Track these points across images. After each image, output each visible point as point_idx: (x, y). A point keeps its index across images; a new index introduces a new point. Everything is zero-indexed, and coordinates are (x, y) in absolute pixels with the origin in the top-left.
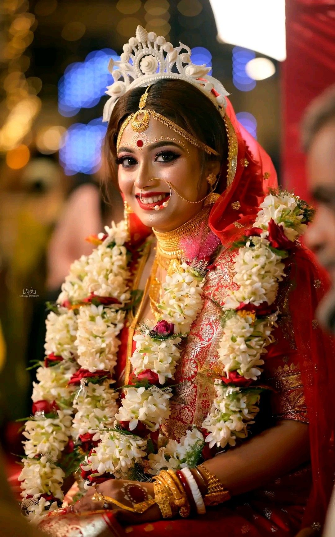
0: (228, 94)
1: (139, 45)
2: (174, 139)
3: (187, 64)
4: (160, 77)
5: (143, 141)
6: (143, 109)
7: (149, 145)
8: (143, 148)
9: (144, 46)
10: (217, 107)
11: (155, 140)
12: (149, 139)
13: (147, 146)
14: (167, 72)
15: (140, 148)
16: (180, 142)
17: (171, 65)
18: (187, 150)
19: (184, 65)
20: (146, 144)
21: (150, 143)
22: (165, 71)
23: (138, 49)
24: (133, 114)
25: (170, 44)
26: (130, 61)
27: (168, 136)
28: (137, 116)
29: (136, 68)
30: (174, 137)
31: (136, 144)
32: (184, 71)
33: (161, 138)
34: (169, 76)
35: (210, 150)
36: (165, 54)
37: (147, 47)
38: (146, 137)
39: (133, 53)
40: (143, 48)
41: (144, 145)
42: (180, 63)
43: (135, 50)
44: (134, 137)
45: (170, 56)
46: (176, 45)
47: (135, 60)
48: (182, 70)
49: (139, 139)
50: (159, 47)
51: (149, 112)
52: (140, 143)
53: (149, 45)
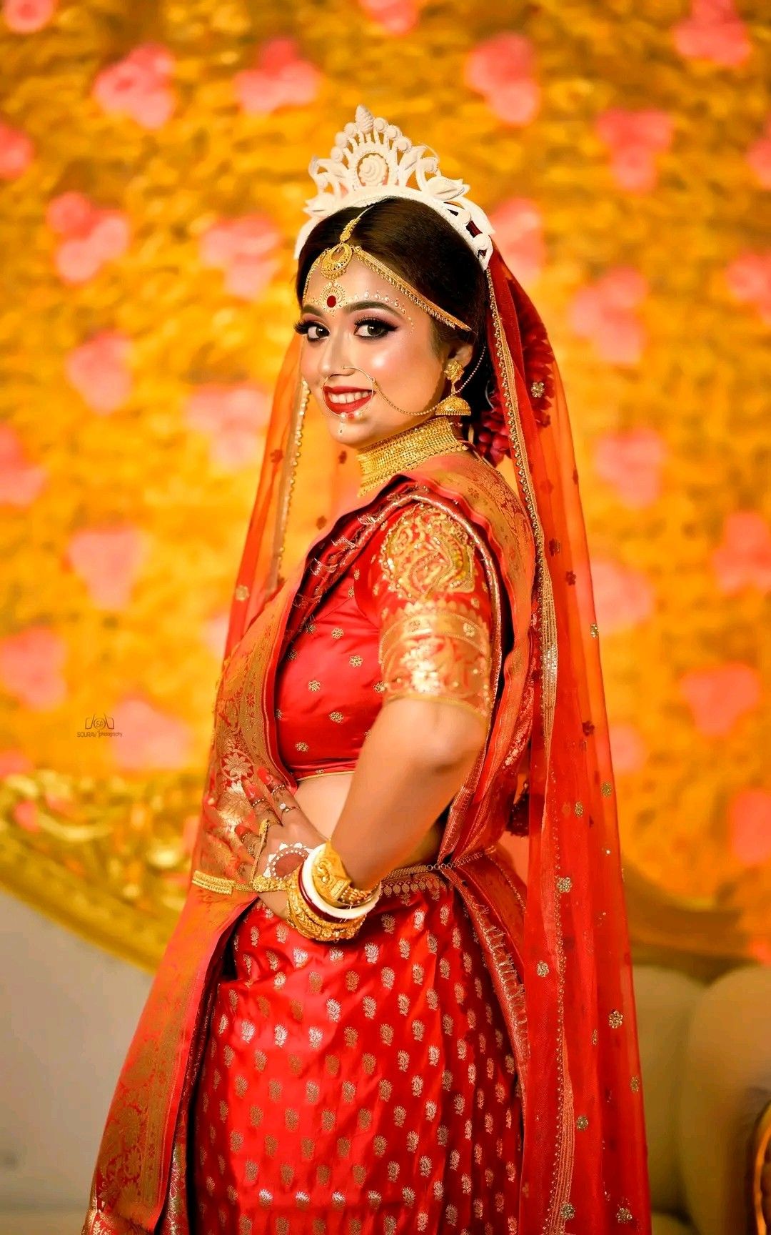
1: (359, 136)
2: (386, 299)
3: (433, 175)
4: (388, 195)
5: (336, 297)
6: (345, 242)
7: (347, 305)
8: (337, 310)
9: (368, 138)
10: (476, 254)
11: (357, 297)
12: (346, 296)
13: (343, 306)
14: (401, 186)
15: (331, 308)
16: (396, 305)
17: (407, 174)
18: (410, 319)
19: (429, 176)
20: (341, 304)
21: (347, 301)
22: (398, 184)
23: (358, 143)
24: (329, 250)
25: (409, 140)
26: (345, 162)
27: (377, 292)
28: (334, 253)
29: (353, 173)
30: (387, 296)
31: (325, 302)
32: (427, 186)
33: (366, 295)
34: (403, 194)
35: (452, 321)
37: (373, 140)
38: (342, 292)
39: (350, 147)
40: (366, 141)
41: (337, 305)
42: (421, 172)
43: (354, 144)
44: (326, 289)
45: (407, 159)
46: (417, 142)
47: (353, 160)
48: (424, 185)
49: (331, 295)
50: (391, 143)
51: (353, 249)
52: (332, 301)
53: (377, 137)
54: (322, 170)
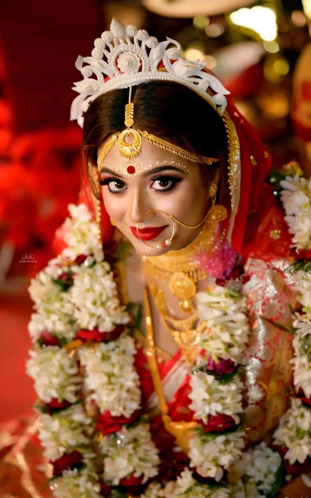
0: (228, 93)
1: (114, 40)
2: (172, 163)
3: (176, 60)
4: (144, 78)
5: (135, 167)
6: (131, 127)
7: (143, 172)
8: (135, 175)
9: (121, 41)
10: (215, 107)
11: (151, 166)
12: (142, 165)
13: (141, 173)
14: (153, 71)
15: (131, 175)
16: (180, 165)
17: (156, 63)
20: (139, 171)
21: (144, 169)
22: (150, 70)
23: (113, 45)
24: (119, 133)
25: (154, 39)
26: (105, 59)
27: (165, 159)
28: (125, 136)
29: (113, 66)
30: (173, 160)
31: (125, 170)
32: (173, 68)
33: (158, 163)
34: (155, 76)
36: (148, 50)
37: (125, 42)
38: (139, 163)
39: (107, 49)
40: (119, 44)
41: (136, 172)
42: (167, 60)
43: (110, 47)
44: (123, 162)
45: (155, 52)
46: (161, 39)
47: (111, 57)
48: (171, 68)
49: (129, 165)
50: (140, 43)
51: (140, 134)
52: (131, 170)
53: (128, 41)
54: (85, 64)
